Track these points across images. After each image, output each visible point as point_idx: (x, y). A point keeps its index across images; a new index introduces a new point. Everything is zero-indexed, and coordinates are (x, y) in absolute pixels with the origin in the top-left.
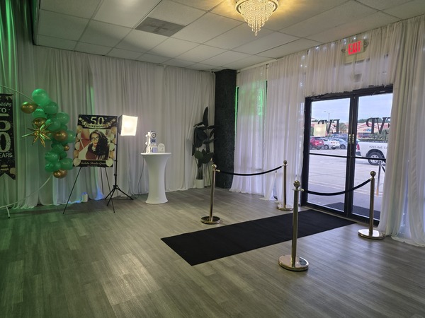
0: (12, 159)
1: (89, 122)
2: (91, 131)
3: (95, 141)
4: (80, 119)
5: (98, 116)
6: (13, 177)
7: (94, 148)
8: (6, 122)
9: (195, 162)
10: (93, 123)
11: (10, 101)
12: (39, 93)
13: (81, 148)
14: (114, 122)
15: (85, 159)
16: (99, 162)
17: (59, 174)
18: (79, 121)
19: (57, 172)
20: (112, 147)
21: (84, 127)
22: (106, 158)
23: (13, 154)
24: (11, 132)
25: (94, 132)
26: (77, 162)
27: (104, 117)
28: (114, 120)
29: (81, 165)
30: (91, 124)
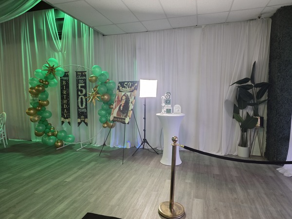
0: (86, 113)
1: (123, 87)
2: (123, 93)
3: (123, 102)
4: (119, 85)
5: (128, 82)
6: (86, 124)
7: (122, 108)
8: (83, 89)
9: (238, 125)
10: (125, 87)
11: (85, 76)
12: (95, 68)
13: (116, 108)
14: (136, 86)
15: (116, 116)
16: (122, 119)
17: (106, 125)
18: (119, 87)
19: (104, 124)
20: (131, 107)
21: (120, 91)
22: (126, 117)
23: (87, 110)
24: (85, 95)
25: (124, 95)
26: (111, 118)
27: (131, 82)
28: (136, 85)
29: (113, 121)
30: (124, 89)
